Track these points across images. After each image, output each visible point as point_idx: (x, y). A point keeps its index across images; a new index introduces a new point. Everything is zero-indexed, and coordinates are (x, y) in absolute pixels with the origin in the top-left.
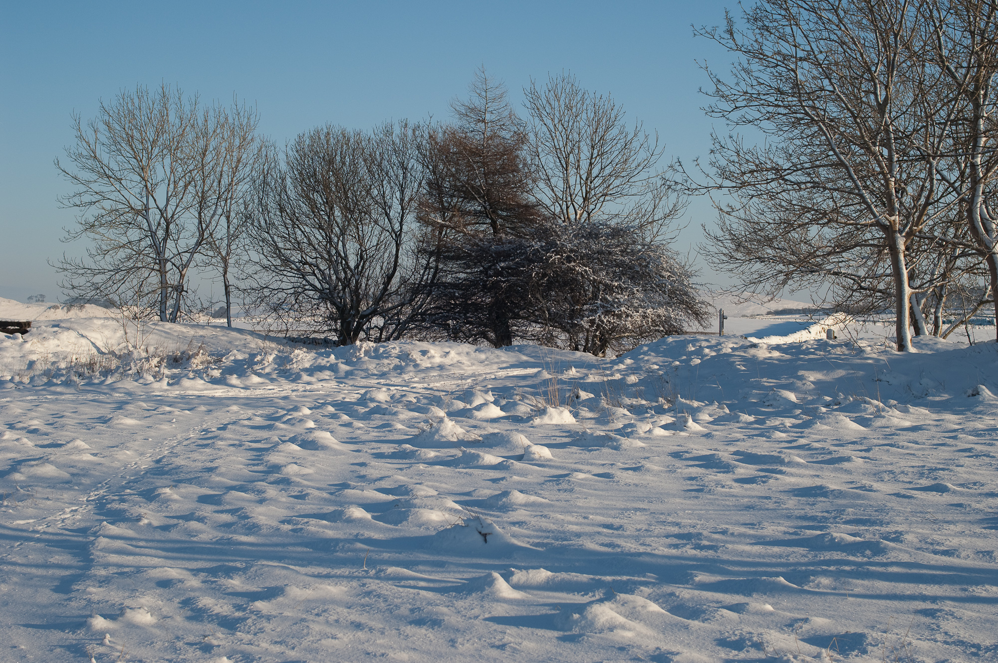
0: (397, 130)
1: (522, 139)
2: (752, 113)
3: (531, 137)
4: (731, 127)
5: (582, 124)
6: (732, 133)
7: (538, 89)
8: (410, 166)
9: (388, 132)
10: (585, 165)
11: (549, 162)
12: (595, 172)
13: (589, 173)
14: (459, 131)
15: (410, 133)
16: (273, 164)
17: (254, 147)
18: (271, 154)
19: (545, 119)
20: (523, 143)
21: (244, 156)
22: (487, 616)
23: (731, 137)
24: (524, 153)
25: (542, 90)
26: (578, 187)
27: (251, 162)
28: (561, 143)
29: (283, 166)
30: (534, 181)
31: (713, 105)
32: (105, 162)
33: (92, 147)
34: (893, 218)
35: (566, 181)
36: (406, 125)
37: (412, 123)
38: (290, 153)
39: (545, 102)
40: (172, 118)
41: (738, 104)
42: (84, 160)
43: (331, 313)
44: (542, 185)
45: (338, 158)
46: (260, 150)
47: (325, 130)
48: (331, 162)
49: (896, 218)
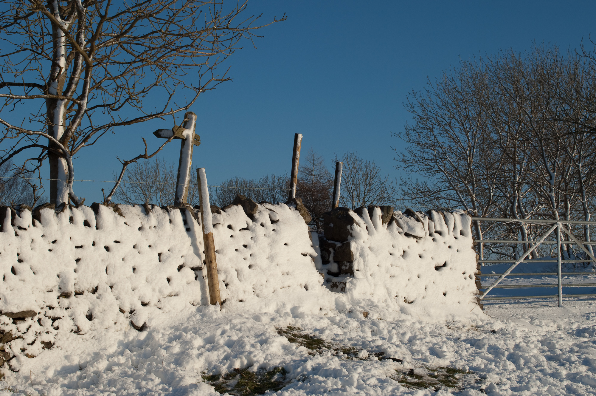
0: (270, 180)
5: (360, 176)
9: (266, 181)
15: (277, 181)
23: (409, 179)
32: (129, 196)
33: (123, 188)
34: (475, 211)
37: (277, 177)
40: (161, 174)
41: (409, 165)
47: (235, 180)
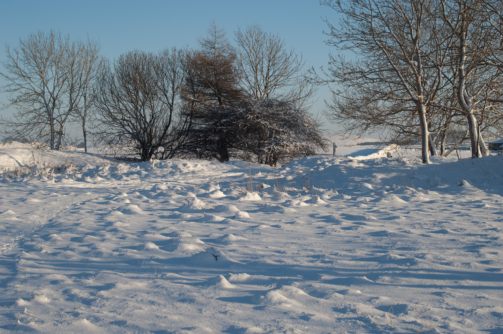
0: (170, 53)
1: (233, 57)
2: (350, 44)
3: (238, 56)
4: (339, 51)
5: (264, 49)
6: (339, 54)
7: (241, 32)
8: (177, 71)
9: (166, 54)
10: (265, 70)
11: (247, 68)
12: (270, 73)
13: (268, 74)
14: (202, 53)
15: (177, 54)
16: (108, 70)
17: (98, 61)
18: (107, 65)
19: (245, 47)
20: (234, 59)
21: (93, 66)
22: (217, 297)
23: (339, 56)
24: (235, 64)
25: (243, 32)
26: (262, 81)
27: (97, 69)
28: (253, 59)
29: (113, 71)
30: (240, 78)
31: (330, 40)
32: (22, 69)
33: (16, 61)
34: (420, 96)
35: (256, 78)
36: (175, 50)
37: (178, 49)
38: (116, 64)
39: (245, 38)
40: (56, 46)
41: (342, 39)
42: (11, 68)
43: (138, 145)
44: (244, 80)
45: (141, 67)
46: (101, 63)
47: (134, 53)
48: (137, 69)
49: (422, 96)
